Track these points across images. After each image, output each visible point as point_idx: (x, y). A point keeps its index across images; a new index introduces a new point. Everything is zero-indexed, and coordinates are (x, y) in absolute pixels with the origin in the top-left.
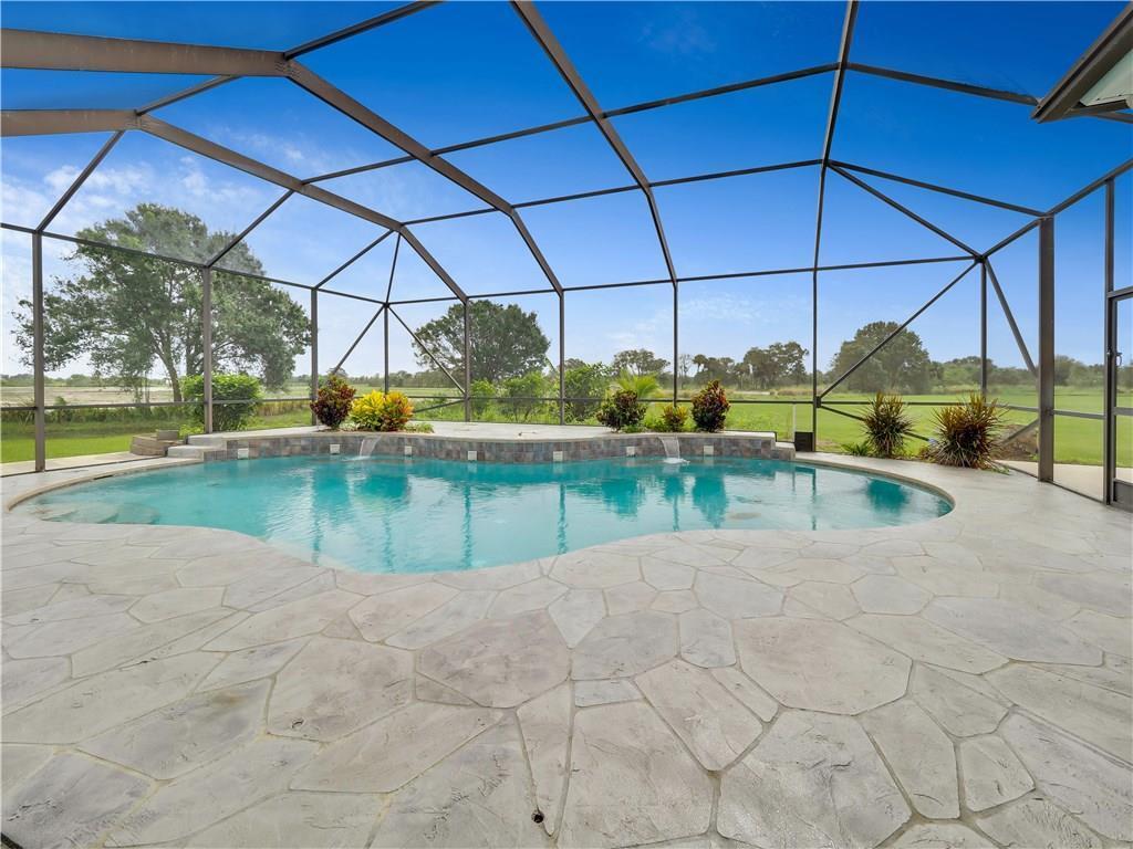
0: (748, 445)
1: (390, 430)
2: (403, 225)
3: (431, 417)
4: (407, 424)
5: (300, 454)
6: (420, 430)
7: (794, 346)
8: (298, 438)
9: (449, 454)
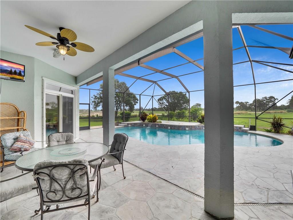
1: (154, 122)
2: (156, 82)
3: (162, 119)
4: (157, 121)
5: (138, 126)
6: (159, 122)
7: (272, 97)
8: (138, 123)
9: (165, 127)
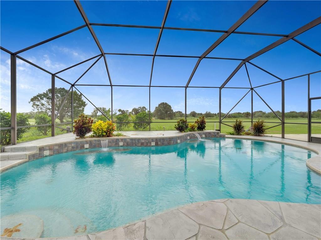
0: (213, 134)
7: (144, 107)
